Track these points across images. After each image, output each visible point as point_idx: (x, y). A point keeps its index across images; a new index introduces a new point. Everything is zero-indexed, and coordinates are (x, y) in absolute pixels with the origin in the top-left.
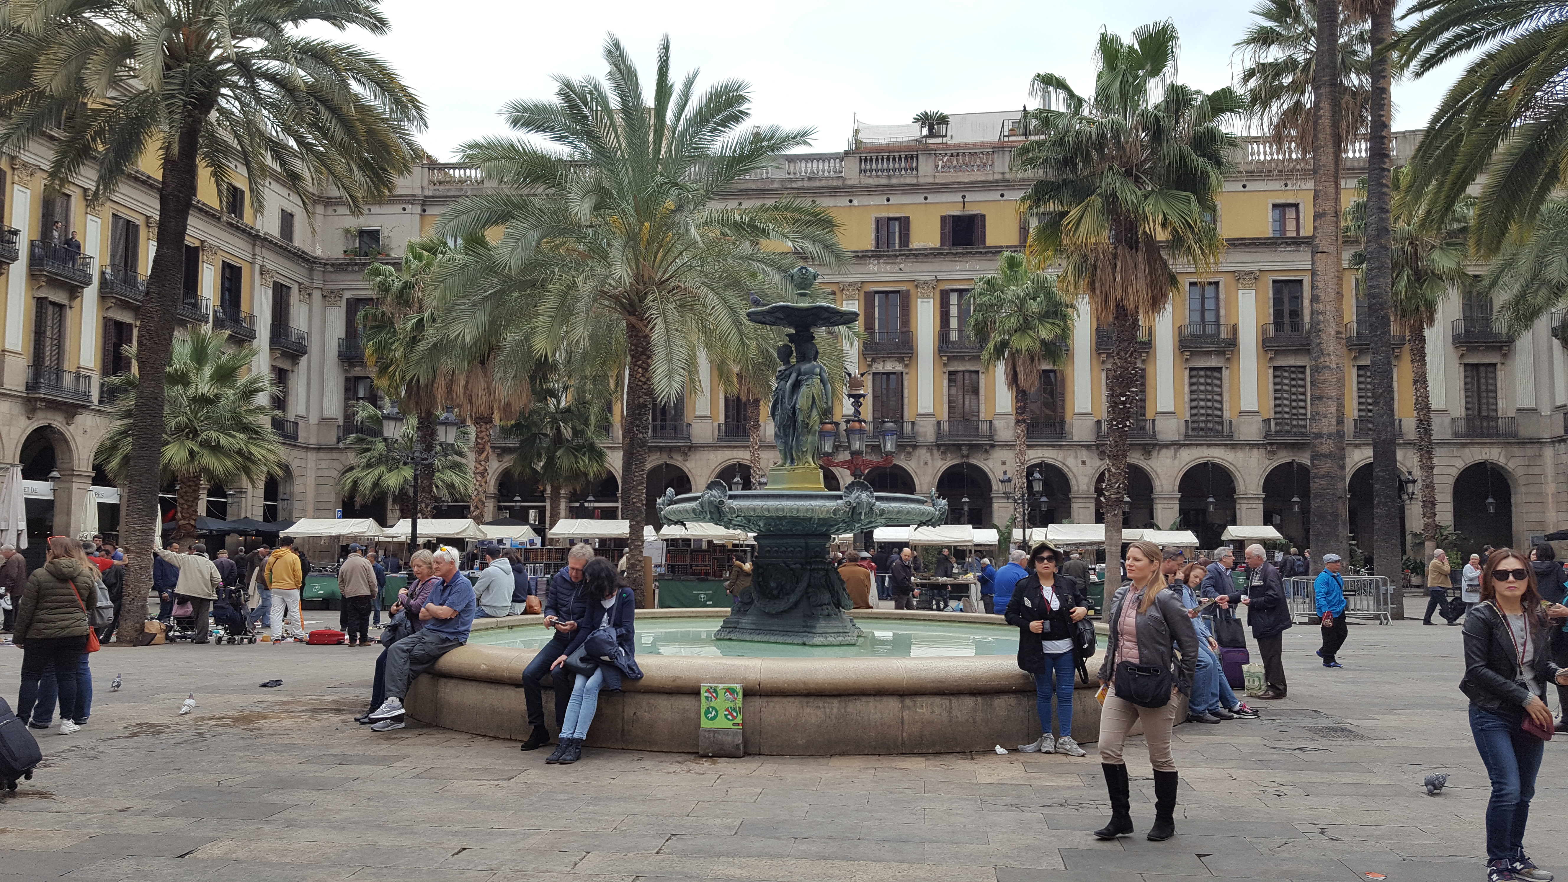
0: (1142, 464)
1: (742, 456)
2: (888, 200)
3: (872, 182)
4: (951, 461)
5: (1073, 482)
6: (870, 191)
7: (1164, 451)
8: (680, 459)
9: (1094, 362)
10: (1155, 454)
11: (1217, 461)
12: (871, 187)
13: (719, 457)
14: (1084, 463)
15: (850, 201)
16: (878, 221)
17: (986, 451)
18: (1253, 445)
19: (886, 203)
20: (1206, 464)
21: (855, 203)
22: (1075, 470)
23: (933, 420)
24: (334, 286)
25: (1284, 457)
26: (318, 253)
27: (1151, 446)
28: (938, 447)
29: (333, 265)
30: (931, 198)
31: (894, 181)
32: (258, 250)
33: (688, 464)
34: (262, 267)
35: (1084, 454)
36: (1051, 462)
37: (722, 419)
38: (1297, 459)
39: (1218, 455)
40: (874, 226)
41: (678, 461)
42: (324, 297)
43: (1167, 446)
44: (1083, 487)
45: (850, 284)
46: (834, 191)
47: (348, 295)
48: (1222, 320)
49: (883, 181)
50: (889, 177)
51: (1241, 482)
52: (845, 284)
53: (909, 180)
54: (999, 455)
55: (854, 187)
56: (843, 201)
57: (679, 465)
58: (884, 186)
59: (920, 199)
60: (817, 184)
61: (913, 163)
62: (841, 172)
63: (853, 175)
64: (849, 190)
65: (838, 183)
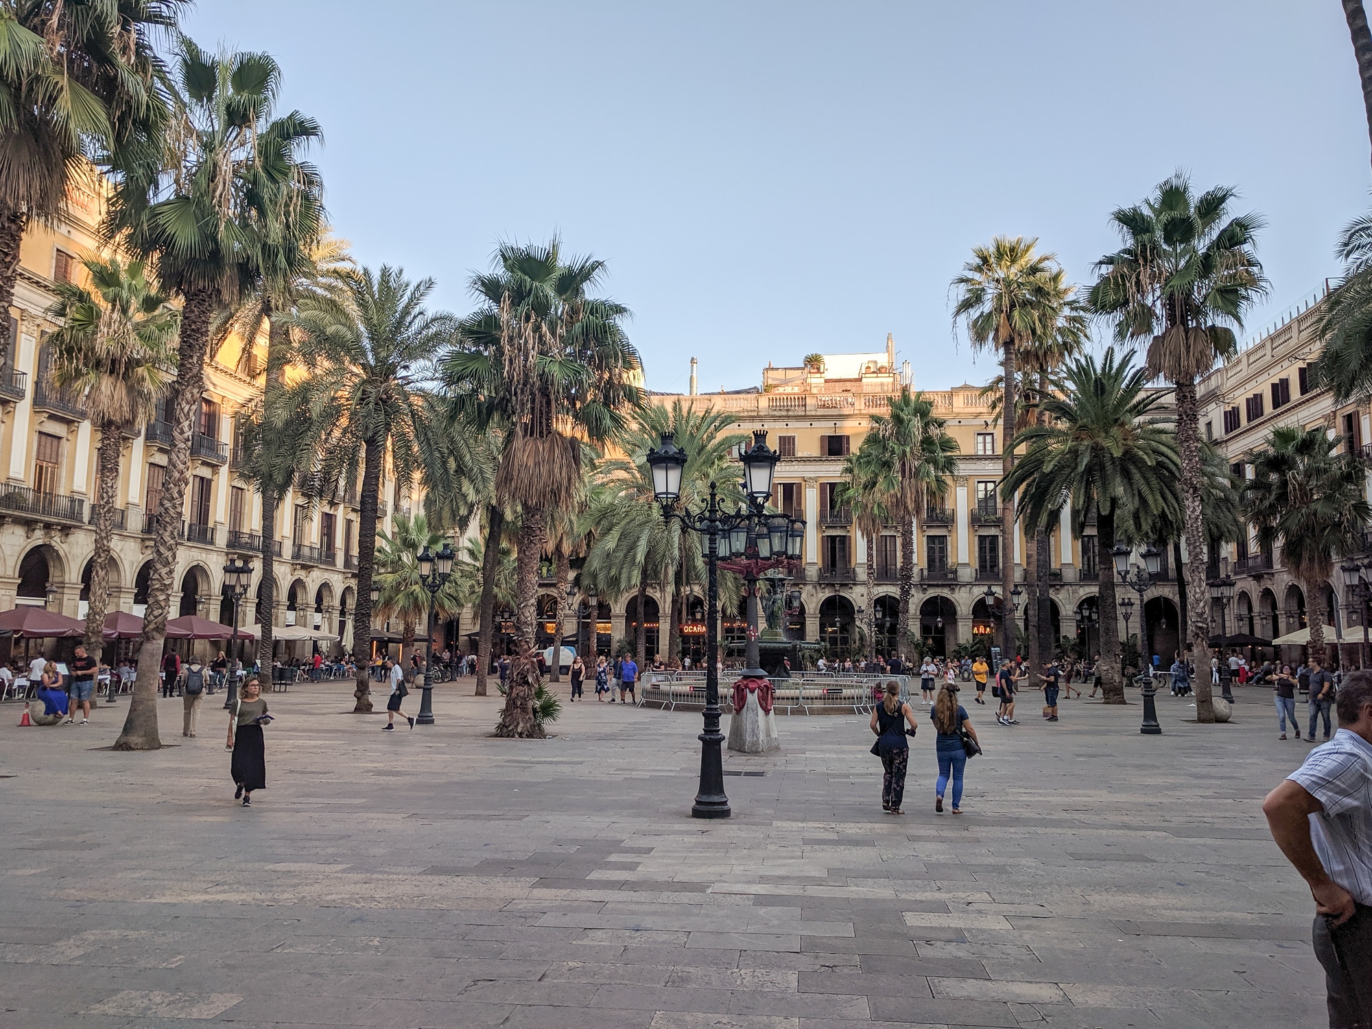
0: (949, 597)
2: (787, 425)
3: (776, 413)
4: (828, 593)
7: (963, 588)
10: (957, 590)
12: (776, 417)
15: (763, 425)
16: (780, 438)
17: (851, 588)
19: (785, 427)
23: (816, 567)
27: (953, 585)
28: (820, 584)
30: (815, 424)
36: (890, 595)
40: (778, 441)
43: (964, 585)
46: (752, 419)
49: (784, 413)
53: (799, 413)
54: (858, 589)
55: (764, 415)
56: (758, 425)
58: (784, 416)
59: (807, 424)
60: (741, 414)
61: (802, 402)
62: (756, 407)
63: (764, 409)
64: (762, 419)
65: (755, 414)
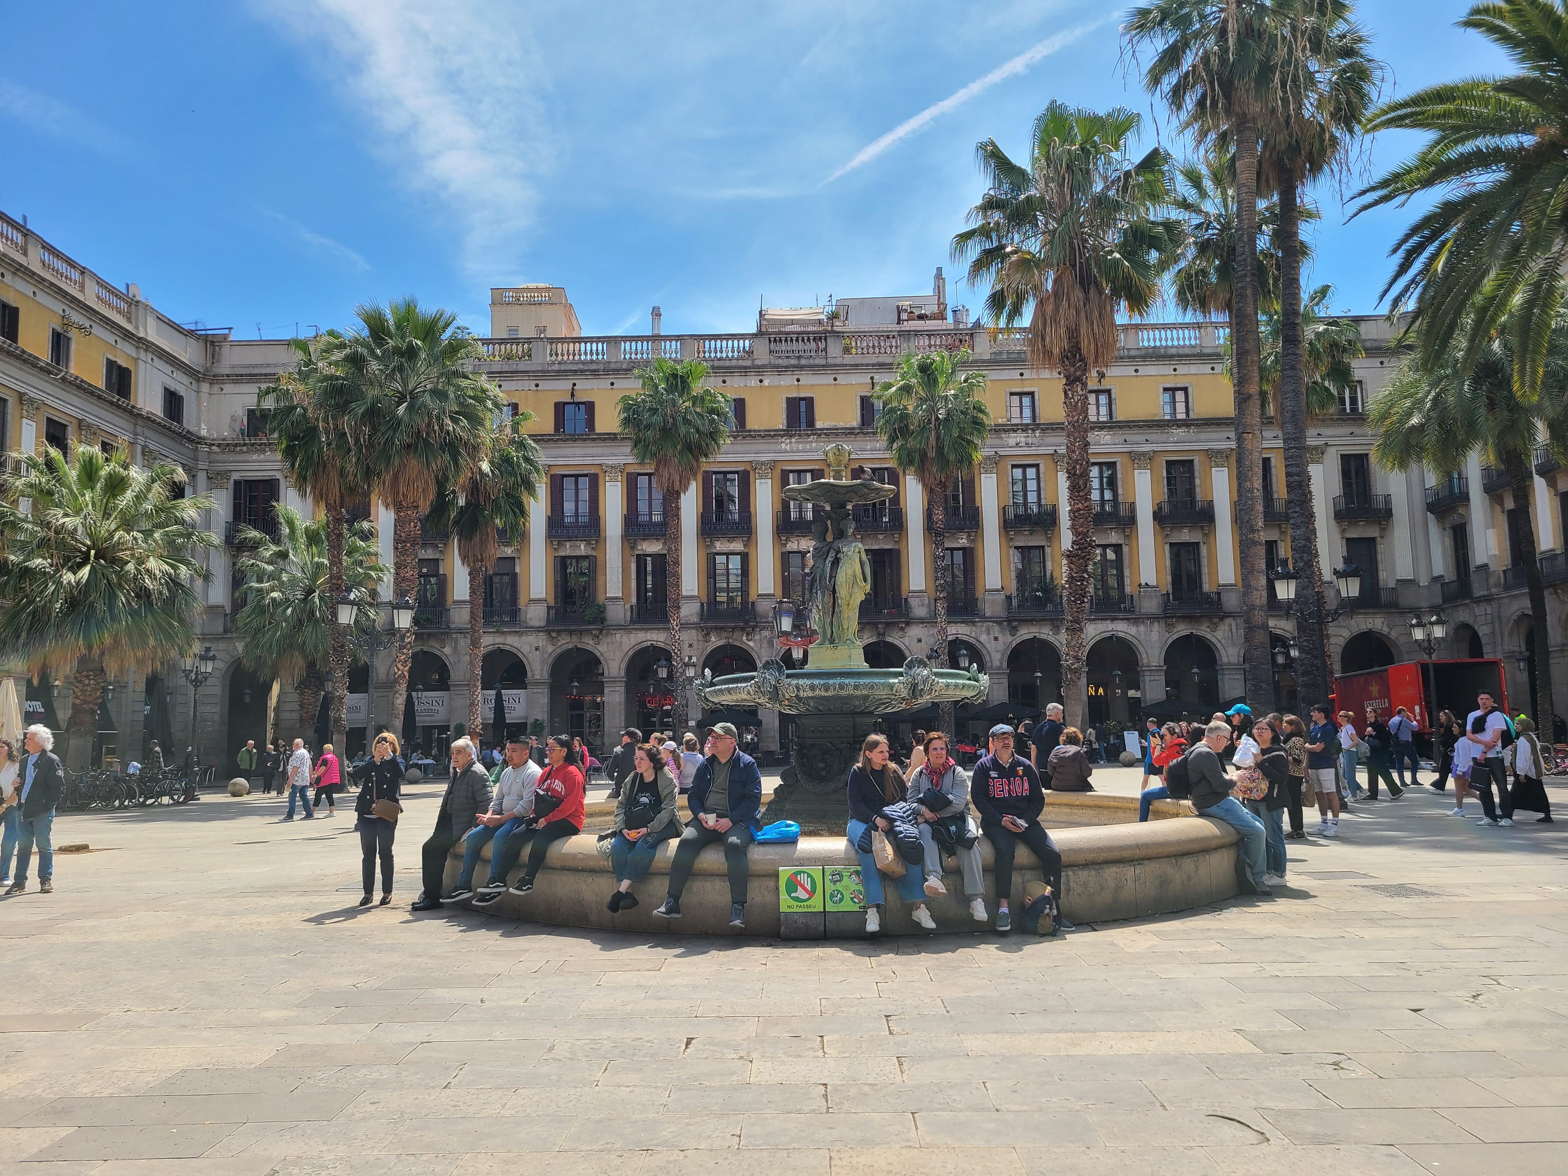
0: (1049, 638)
1: (656, 637)
2: (798, 380)
3: (780, 362)
5: (986, 658)
6: (781, 370)
8: (591, 642)
9: (1003, 539)
11: (1120, 634)
12: (782, 367)
13: (632, 640)
14: (996, 639)
15: (761, 381)
16: (789, 401)
17: (902, 629)
18: (1153, 618)
19: (796, 383)
20: (1111, 638)
21: (766, 383)
22: (988, 645)
24: (221, 467)
25: (1182, 630)
26: (204, 433)
27: (1059, 621)
29: (219, 445)
30: (841, 379)
31: (803, 362)
32: (139, 430)
33: (599, 647)
34: (144, 447)
35: (996, 630)
36: (965, 638)
37: (634, 600)
38: (1194, 631)
39: (1121, 628)
40: (785, 405)
41: (588, 643)
42: (209, 478)
45: (763, 463)
46: (744, 371)
47: (236, 476)
48: (1120, 499)
49: (793, 362)
50: (799, 357)
51: (1144, 656)
52: (758, 462)
53: (818, 361)
54: (915, 631)
55: (763, 366)
56: (753, 381)
57: (589, 648)
58: (794, 366)
59: (829, 380)
60: (727, 363)
61: (822, 345)
62: (750, 353)
63: (762, 356)
64: (759, 370)
65: (748, 363)
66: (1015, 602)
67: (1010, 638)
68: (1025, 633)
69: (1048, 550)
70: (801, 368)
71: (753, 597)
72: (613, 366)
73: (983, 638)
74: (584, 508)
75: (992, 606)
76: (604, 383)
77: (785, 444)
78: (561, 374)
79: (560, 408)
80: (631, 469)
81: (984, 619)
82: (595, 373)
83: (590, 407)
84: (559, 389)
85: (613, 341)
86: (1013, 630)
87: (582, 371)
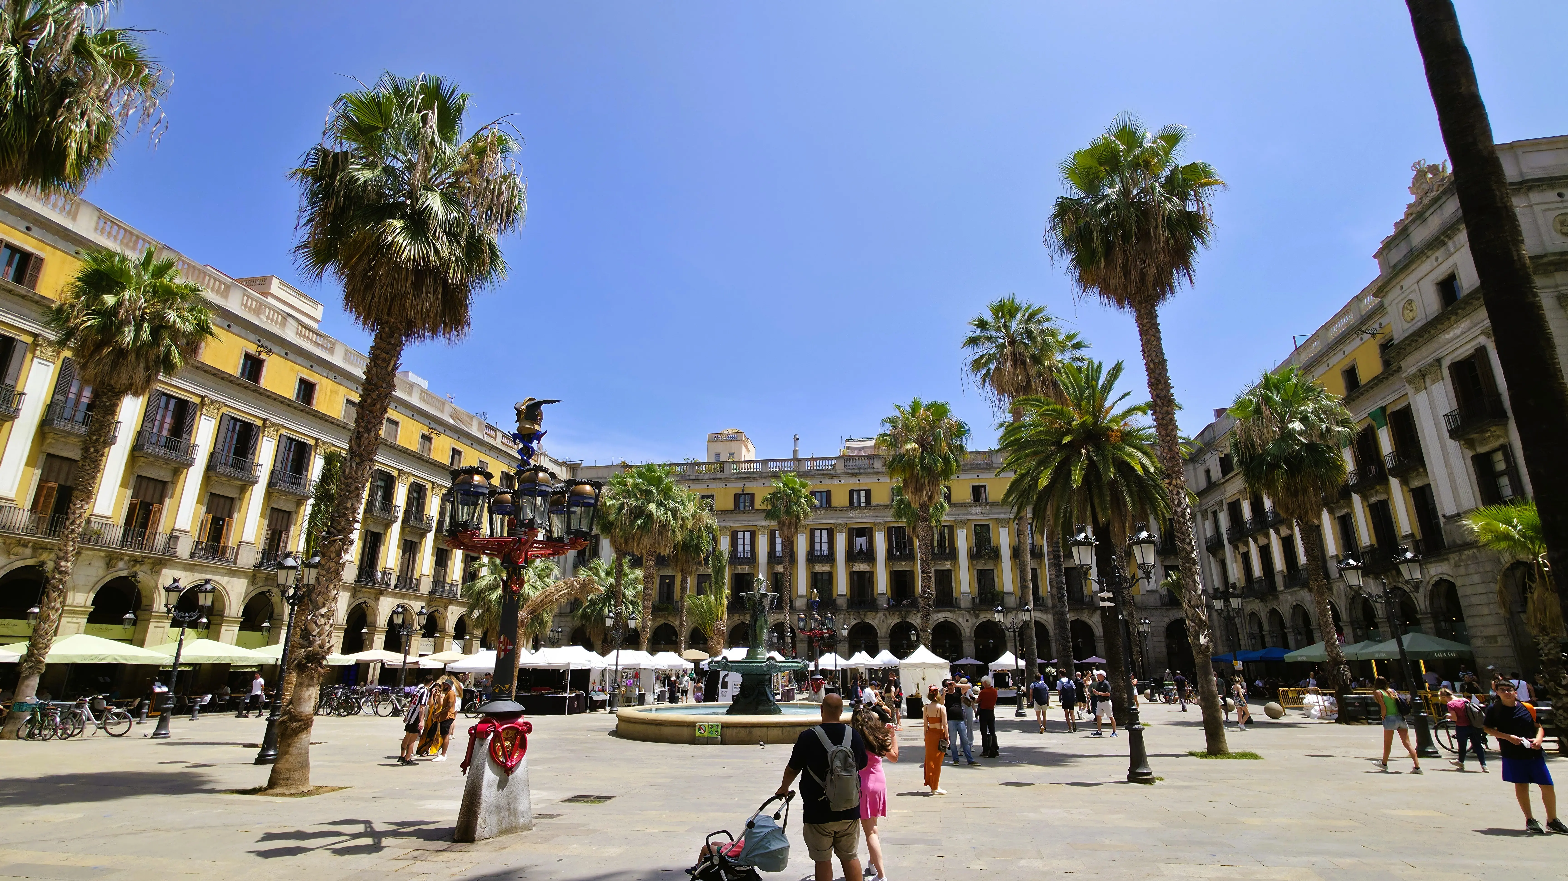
2: (857, 480)
3: (850, 471)
5: (962, 632)
6: (849, 475)
9: (970, 566)
11: (1039, 619)
14: (967, 621)
15: (839, 481)
16: (850, 491)
19: (856, 482)
21: (842, 482)
22: (963, 625)
23: (886, 597)
28: (890, 612)
31: (862, 471)
35: (967, 616)
36: (950, 620)
38: (1080, 618)
39: (1040, 616)
40: (848, 494)
44: (968, 634)
45: (840, 524)
46: (831, 476)
48: (1035, 543)
49: (856, 471)
50: (859, 469)
52: (837, 524)
53: (869, 471)
55: (841, 473)
56: (836, 482)
60: (822, 472)
61: (871, 462)
62: (834, 466)
63: (840, 468)
64: (839, 475)
65: (833, 472)
66: (977, 601)
67: (975, 620)
68: (984, 617)
69: (995, 571)
70: (861, 474)
71: (835, 596)
72: (764, 475)
73: (960, 620)
74: (748, 548)
75: (965, 602)
76: (759, 483)
77: (852, 514)
78: (738, 479)
79: (737, 497)
80: (772, 528)
81: (960, 608)
82: (754, 478)
83: (752, 496)
84: (736, 487)
85: (764, 462)
86: (977, 616)
87: (748, 478)
